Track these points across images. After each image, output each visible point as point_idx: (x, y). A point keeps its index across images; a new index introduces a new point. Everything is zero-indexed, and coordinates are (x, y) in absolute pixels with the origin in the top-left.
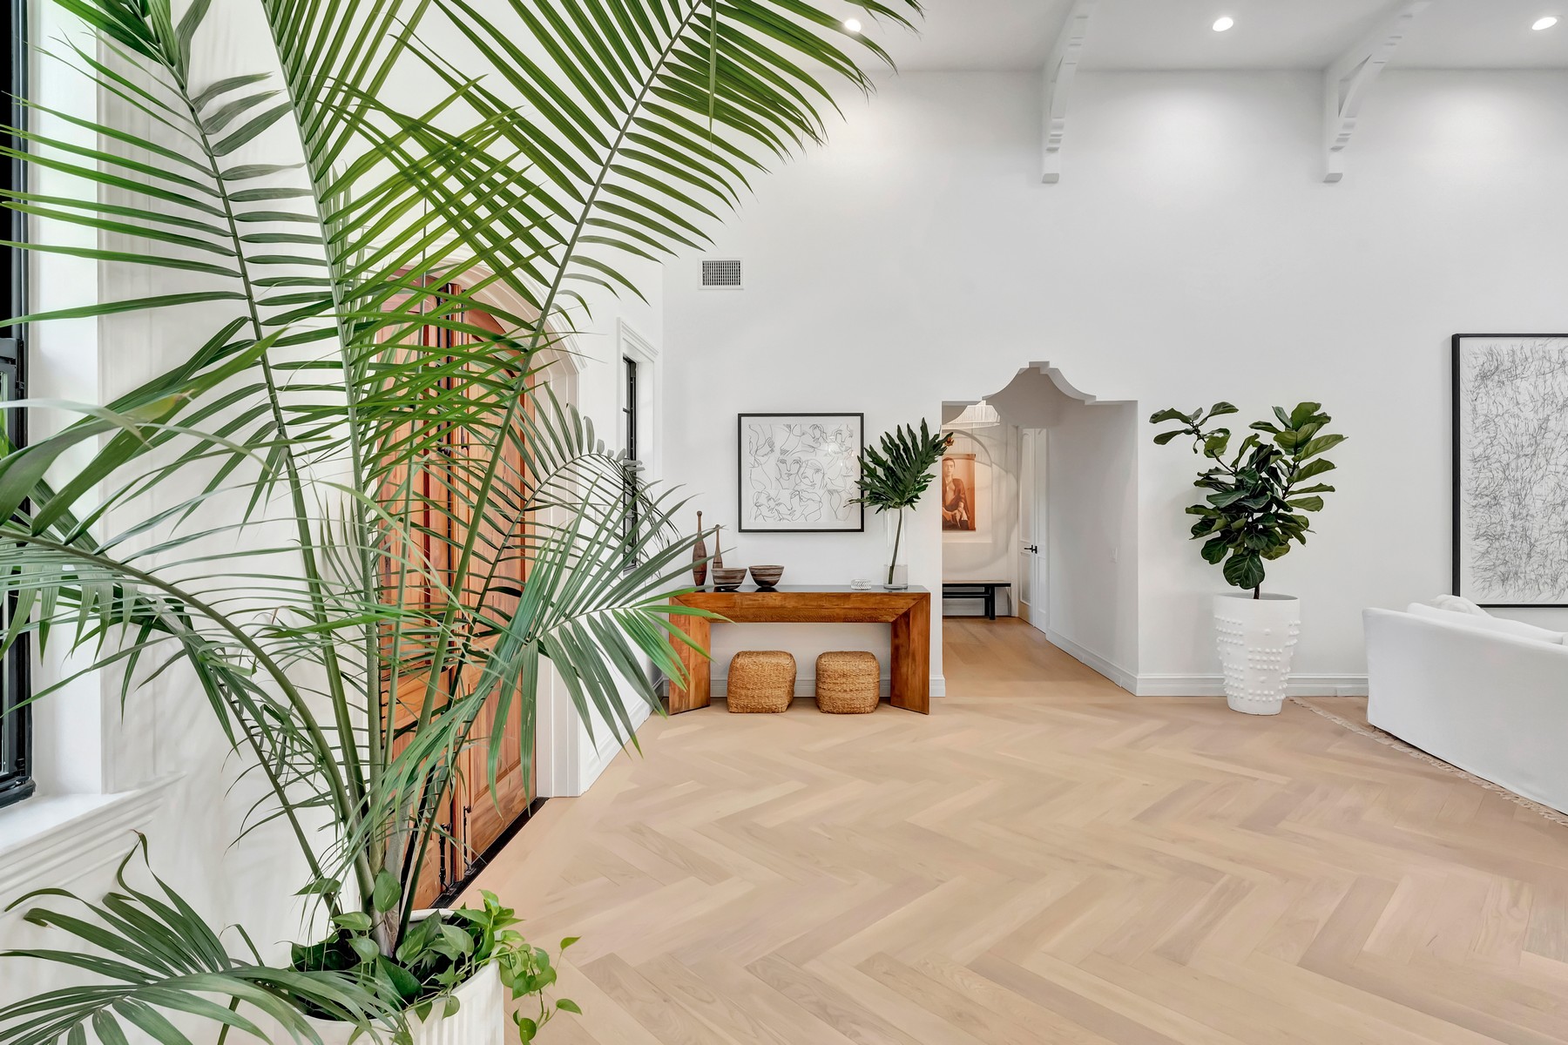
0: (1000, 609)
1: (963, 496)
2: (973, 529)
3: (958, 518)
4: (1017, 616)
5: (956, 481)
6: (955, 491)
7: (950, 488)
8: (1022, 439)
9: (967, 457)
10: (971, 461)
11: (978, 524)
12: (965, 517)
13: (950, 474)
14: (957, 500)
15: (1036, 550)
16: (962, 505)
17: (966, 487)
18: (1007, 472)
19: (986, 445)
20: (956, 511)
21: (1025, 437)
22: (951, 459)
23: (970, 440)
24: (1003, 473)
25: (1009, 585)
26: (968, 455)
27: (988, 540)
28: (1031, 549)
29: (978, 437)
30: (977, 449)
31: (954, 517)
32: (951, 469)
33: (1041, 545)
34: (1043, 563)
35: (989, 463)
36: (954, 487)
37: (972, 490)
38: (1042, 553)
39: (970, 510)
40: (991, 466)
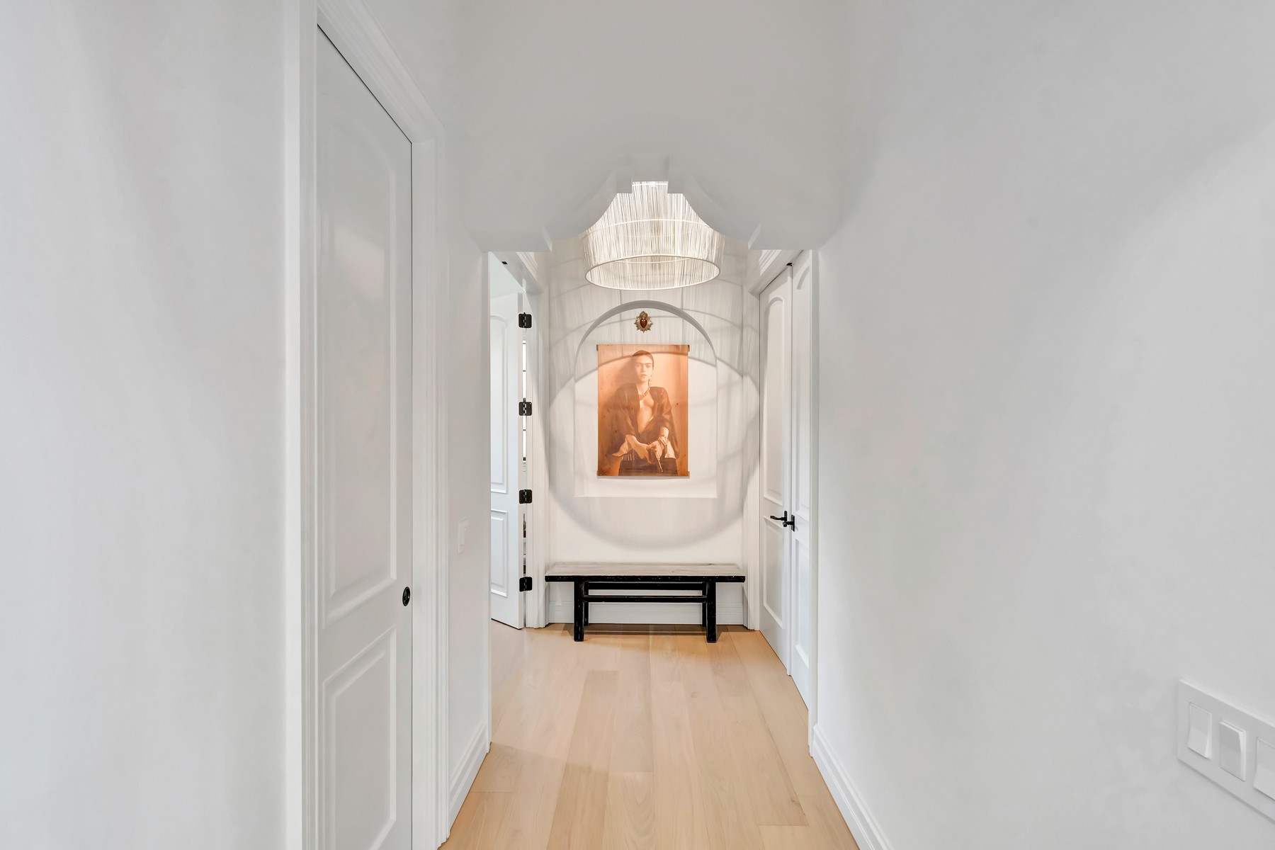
0: (724, 615)
1: (667, 417)
2: (685, 474)
3: (659, 454)
4: (757, 628)
5: (656, 392)
6: (653, 408)
7: (646, 403)
8: (767, 313)
9: (673, 350)
10: (682, 357)
11: (695, 462)
12: (671, 453)
13: (646, 379)
14: (658, 423)
15: (792, 523)
16: (666, 432)
17: (672, 400)
18: (742, 375)
19: (706, 327)
20: (656, 443)
21: (773, 309)
22: (647, 354)
23: (680, 320)
24: (736, 377)
25: (741, 579)
26: (677, 346)
27: (711, 493)
28: (784, 519)
29: (691, 314)
30: (692, 335)
31: (652, 452)
32: (648, 372)
33: (802, 515)
34: (805, 555)
35: (711, 359)
36: (651, 402)
37: (683, 406)
38: (803, 532)
39: (679, 441)
40: (715, 366)
